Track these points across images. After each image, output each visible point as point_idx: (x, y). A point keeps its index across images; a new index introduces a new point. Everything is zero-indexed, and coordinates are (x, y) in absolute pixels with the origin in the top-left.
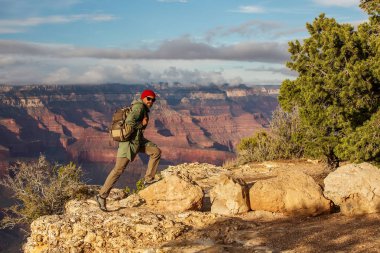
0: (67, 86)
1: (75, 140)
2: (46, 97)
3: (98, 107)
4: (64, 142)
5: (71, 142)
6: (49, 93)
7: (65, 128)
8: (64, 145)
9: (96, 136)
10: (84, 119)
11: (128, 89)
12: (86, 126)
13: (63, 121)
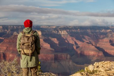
0: (76, 27)
1: (79, 47)
2: (68, 30)
3: (88, 34)
4: (75, 47)
5: (77, 47)
6: (70, 29)
7: (75, 43)
8: (75, 49)
9: (87, 45)
10: (83, 39)
11: (100, 28)
12: (83, 42)
13: (75, 40)
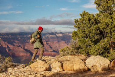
0: (8, 33)
1: (11, 49)
2: (2, 36)
3: (17, 39)
4: (7, 50)
6: (3, 35)
7: (7, 46)
8: (8, 51)
9: (17, 48)
10: (13, 43)
11: (27, 34)
12: (14, 45)
13: (7, 44)
